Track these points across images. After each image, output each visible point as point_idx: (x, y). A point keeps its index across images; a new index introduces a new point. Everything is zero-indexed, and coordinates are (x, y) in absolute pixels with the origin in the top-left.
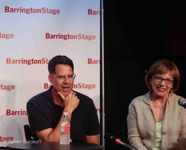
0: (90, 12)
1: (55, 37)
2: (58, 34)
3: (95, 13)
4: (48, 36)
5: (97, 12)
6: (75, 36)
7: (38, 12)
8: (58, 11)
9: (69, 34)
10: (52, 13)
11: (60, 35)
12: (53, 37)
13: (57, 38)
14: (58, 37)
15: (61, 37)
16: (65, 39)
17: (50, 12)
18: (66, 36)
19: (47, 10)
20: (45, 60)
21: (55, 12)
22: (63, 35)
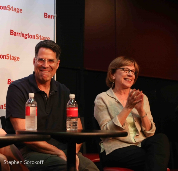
0: (46, 15)
1: (18, 34)
2: (20, 32)
3: (50, 17)
4: (12, 33)
5: (52, 16)
6: (33, 36)
7: (4, 9)
8: (21, 10)
9: (28, 34)
10: (16, 11)
11: (22, 33)
12: (16, 34)
13: (19, 36)
14: (20, 35)
15: (22, 35)
16: (26, 38)
17: (14, 10)
18: (27, 35)
19: (12, 8)
20: (9, 56)
21: (19, 11)
22: (24, 34)
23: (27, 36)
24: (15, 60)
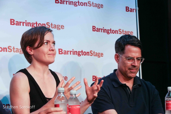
0: (127, 9)
1: (100, 30)
2: (102, 28)
3: (132, 10)
4: (94, 29)
5: (133, 9)
6: (116, 31)
7: (85, 6)
8: (102, 6)
9: (111, 29)
10: (96, 7)
11: (104, 29)
12: (98, 30)
13: (101, 32)
14: (102, 30)
15: (105, 31)
16: (108, 33)
17: (95, 6)
18: (109, 30)
19: (93, 3)
20: (93, 52)
21: (100, 6)
22: (106, 30)
23: (110, 32)
24: (99, 57)
